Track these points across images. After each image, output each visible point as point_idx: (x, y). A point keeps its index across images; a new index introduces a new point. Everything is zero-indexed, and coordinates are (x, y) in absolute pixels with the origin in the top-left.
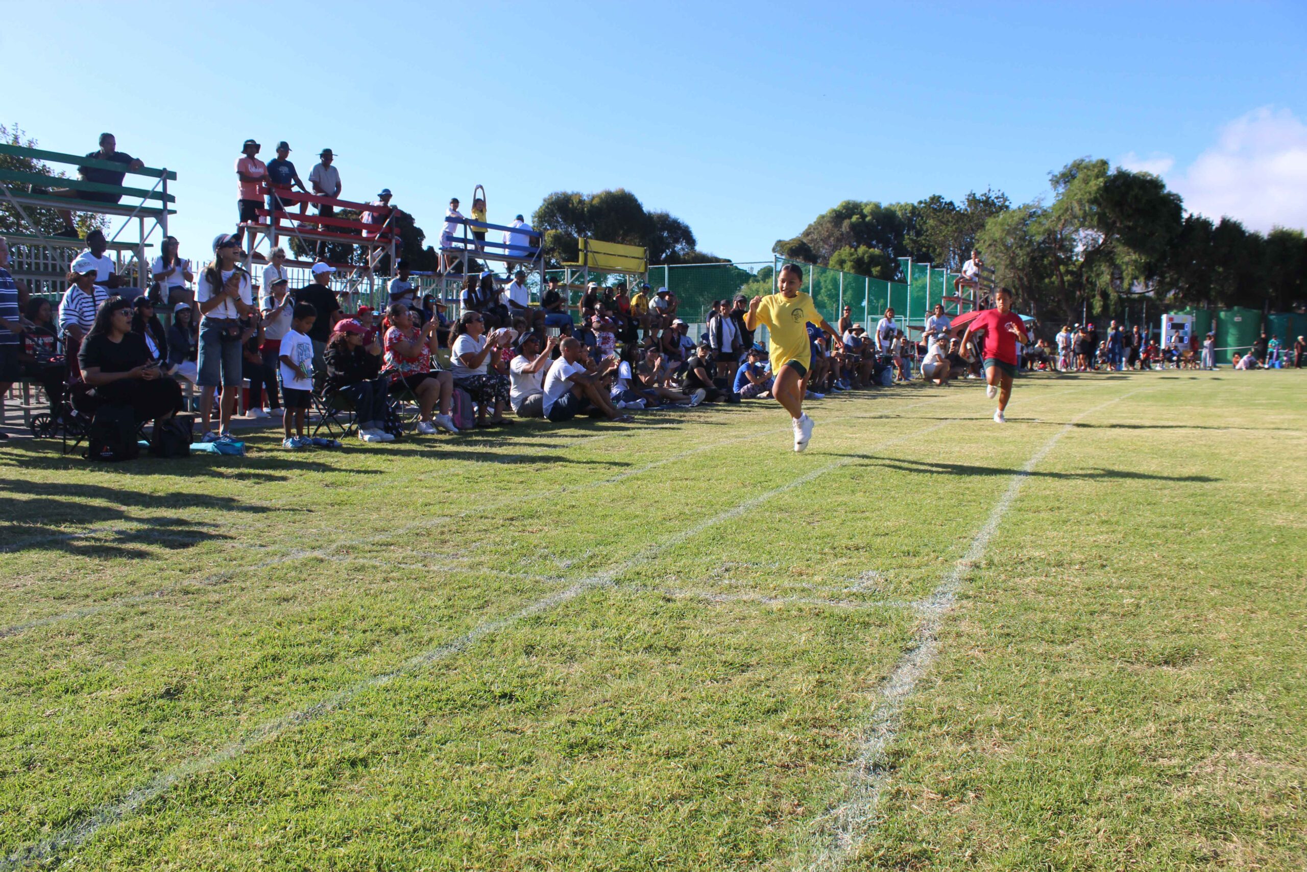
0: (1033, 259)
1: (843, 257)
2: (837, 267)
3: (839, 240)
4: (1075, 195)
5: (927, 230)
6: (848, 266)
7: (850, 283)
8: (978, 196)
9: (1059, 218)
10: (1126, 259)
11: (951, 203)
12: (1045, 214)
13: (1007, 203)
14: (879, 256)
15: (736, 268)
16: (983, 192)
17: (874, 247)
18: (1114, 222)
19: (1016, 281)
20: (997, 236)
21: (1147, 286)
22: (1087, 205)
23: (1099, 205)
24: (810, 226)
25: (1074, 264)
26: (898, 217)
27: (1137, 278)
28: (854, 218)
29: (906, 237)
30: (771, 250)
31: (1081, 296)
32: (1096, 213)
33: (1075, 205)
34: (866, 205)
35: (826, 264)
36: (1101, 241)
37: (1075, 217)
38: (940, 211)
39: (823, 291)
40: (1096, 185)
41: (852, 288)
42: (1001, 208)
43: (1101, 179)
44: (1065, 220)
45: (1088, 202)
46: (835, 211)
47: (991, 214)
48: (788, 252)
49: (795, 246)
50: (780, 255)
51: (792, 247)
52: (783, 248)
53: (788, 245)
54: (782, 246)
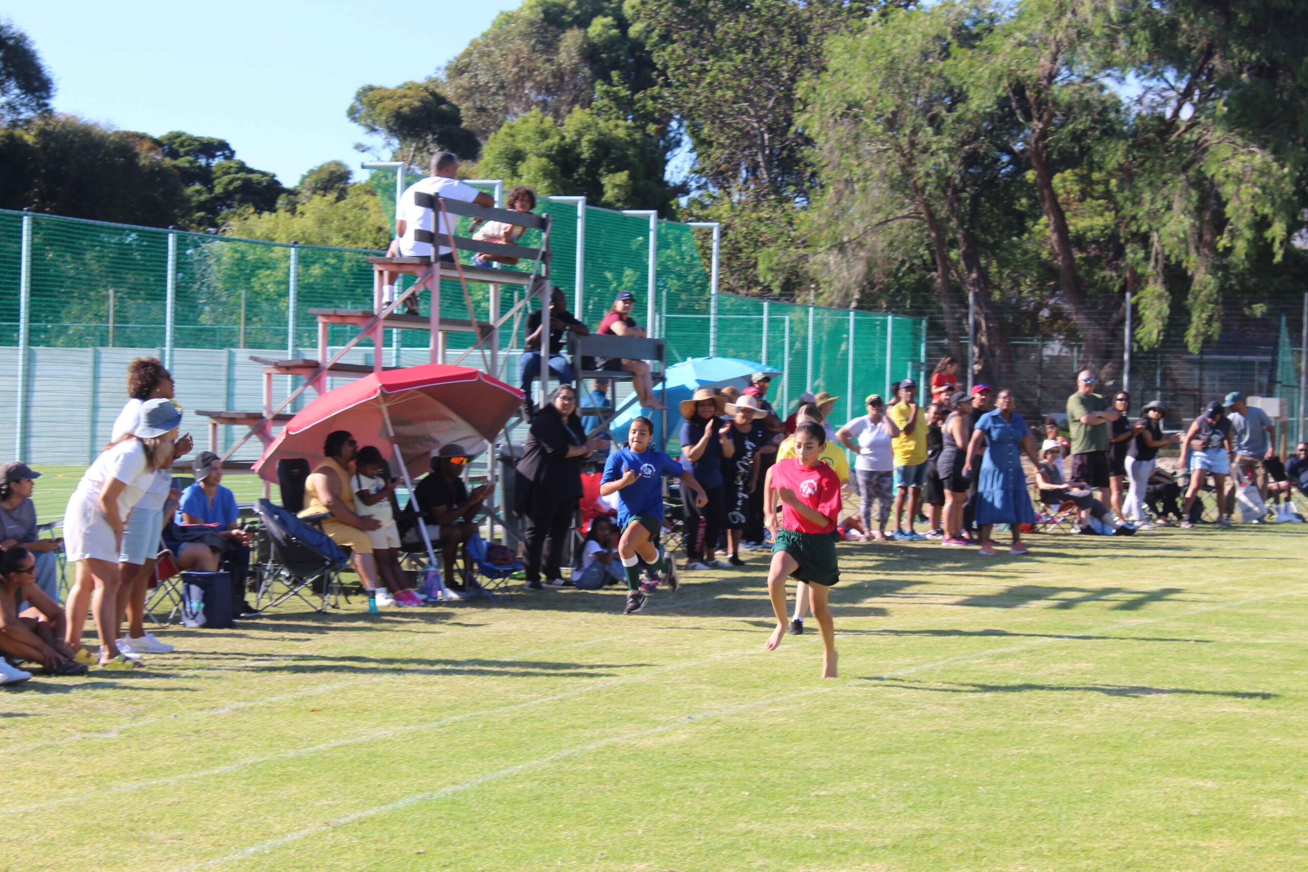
2: (502, 171)
14: (627, 141)
28: (598, 26)
48: (387, 122)
49: (409, 105)
50: (366, 130)
51: (401, 107)
52: (374, 109)
53: (388, 102)
54: (372, 106)
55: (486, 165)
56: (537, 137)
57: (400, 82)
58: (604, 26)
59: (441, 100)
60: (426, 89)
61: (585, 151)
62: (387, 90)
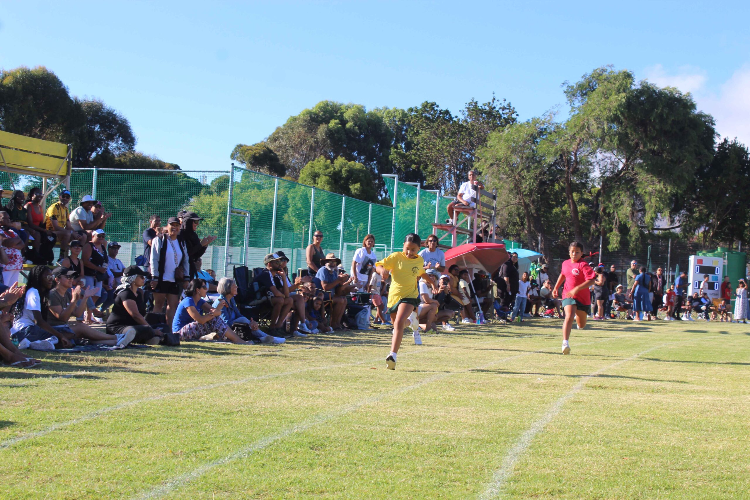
0: (542, 183)
1: (316, 171)
2: (309, 181)
3: (312, 149)
4: (593, 110)
5: (418, 144)
6: (322, 180)
7: (323, 202)
8: (480, 105)
9: (574, 137)
10: (649, 189)
11: (447, 112)
12: (558, 131)
13: (514, 116)
14: (360, 171)
15: (185, 176)
16: (487, 102)
17: (354, 159)
18: (637, 145)
19: (522, 210)
20: (501, 154)
21: (672, 222)
22: (605, 123)
23: (620, 123)
24: (278, 128)
25: (590, 192)
26: (384, 125)
27: (660, 211)
28: (333, 123)
29: (393, 150)
30: (230, 156)
31: (597, 230)
32: (617, 133)
33: (592, 122)
34: (348, 108)
35: (296, 178)
36: (621, 166)
37: (591, 137)
38: (433, 121)
39: (290, 210)
40: (617, 100)
41: (326, 207)
42: (507, 121)
43: (623, 95)
44: (580, 140)
45: (607, 120)
46: (310, 113)
47: (494, 127)
48: (249, 159)
49: (259, 153)
50: (240, 163)
51: (255, 154)
52: (244, 154)
53: (250, 151)
54: (243, 153)
55: (302, 178)
56: (324, 168)
57: (254, 143)
58: (335, 123)
59: (271, 151)
60: (265, 146)
61: (344, 173)
62: (248, 147)
